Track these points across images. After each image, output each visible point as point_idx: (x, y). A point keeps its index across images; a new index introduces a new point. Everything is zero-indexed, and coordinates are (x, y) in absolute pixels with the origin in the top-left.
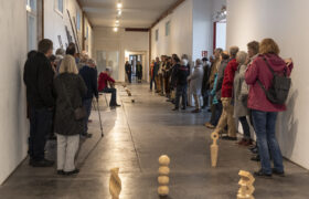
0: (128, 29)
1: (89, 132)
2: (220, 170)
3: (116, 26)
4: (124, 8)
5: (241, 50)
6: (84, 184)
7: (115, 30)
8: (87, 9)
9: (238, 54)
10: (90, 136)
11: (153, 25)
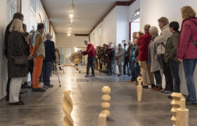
0: (76, 35)
1: (51, 83)
2: (145, 103)
3: (69, 32)
4: (74, 18)
5: (152, 26)
6: (45, 110)
7: (69, 35)
8: (52, 20)
9: (150, 29)
10: (52, 86)
11: (91, 32)
